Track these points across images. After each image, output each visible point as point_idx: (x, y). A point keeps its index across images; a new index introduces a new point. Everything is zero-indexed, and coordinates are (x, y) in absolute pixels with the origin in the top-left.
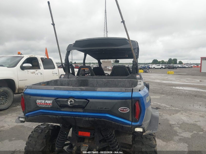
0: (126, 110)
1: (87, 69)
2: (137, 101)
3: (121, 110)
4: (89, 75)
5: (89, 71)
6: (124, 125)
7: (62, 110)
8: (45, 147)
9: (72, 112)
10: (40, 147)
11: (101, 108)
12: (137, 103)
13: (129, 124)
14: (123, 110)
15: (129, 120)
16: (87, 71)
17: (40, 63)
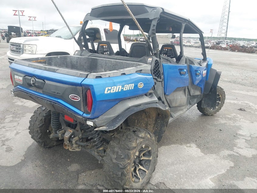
0: (77, 98)
1: (105, 46)
2: (88, 89)
3: (72, 97)
4: (107, 54)
5: (107, 48)
6: (76, 115)
7: (30, 89)
8: (43, 124)
9: (36, 92)
10: (38, 123)
11: (54, 92)
12: (89, 91)
13: (80, 115)
14: (74, 98)
15: (81, 111)
16: (105, 48)
17: (102, 35)
